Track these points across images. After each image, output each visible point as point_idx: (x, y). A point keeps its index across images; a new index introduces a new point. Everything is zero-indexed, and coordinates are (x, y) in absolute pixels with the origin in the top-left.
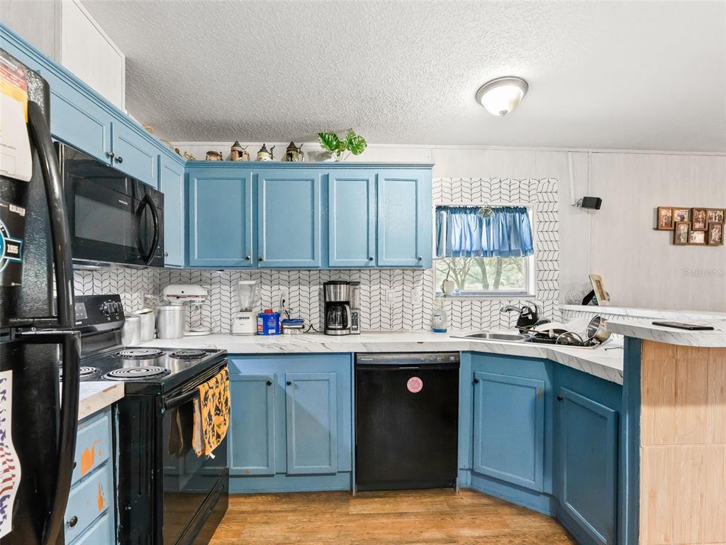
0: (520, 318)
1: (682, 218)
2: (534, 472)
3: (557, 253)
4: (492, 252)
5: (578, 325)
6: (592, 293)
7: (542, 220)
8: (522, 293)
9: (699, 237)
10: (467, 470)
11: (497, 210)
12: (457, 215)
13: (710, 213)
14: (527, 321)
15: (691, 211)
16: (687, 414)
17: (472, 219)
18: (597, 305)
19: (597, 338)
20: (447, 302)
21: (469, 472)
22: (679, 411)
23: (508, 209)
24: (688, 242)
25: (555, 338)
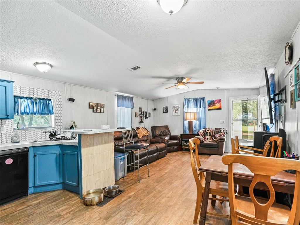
0: (50, 134)
1: (95, 106)
2: (57, 178)
3: (61, 114)
4: (38, 113)
5: (68, 135)
6: (72, 126)
7: (56, 104)
8: (49, 127)
9: (99, 111)
10: (32, 187)
11: (40, 99)
12: (23, 100)
13: (101, 105)
14: (52, 135)
15: (97, 104)
16: (90, 149)
17: (29, 101)
18: (74, 129)
19: (73, 137)
20: (19, 131)
21: (33, 188)
22: (89, 148)
23: (44, 99)
24: (97, 112)
25: (62, 139)
